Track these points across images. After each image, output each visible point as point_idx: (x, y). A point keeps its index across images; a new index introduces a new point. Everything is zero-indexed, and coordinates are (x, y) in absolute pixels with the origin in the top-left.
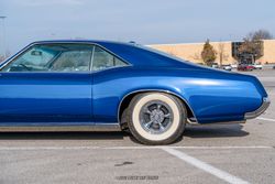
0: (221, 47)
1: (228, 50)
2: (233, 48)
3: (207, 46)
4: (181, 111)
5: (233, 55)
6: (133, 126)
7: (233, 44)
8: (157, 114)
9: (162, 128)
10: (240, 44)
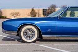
1: (41, 12)
2: (43, 11)
3: (33, 10)
5: (43, 14)
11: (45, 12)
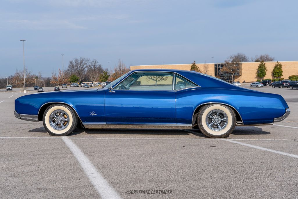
0: (206, 67)
2: (216, 69)
3: (194, 67)
4: (233, 117)
5: (216, 75)
6: (201, 126)
7: (216, 65)
8: (217, 119)
9: (220, 127)
10: (222, 65)
11: (219, 69)
